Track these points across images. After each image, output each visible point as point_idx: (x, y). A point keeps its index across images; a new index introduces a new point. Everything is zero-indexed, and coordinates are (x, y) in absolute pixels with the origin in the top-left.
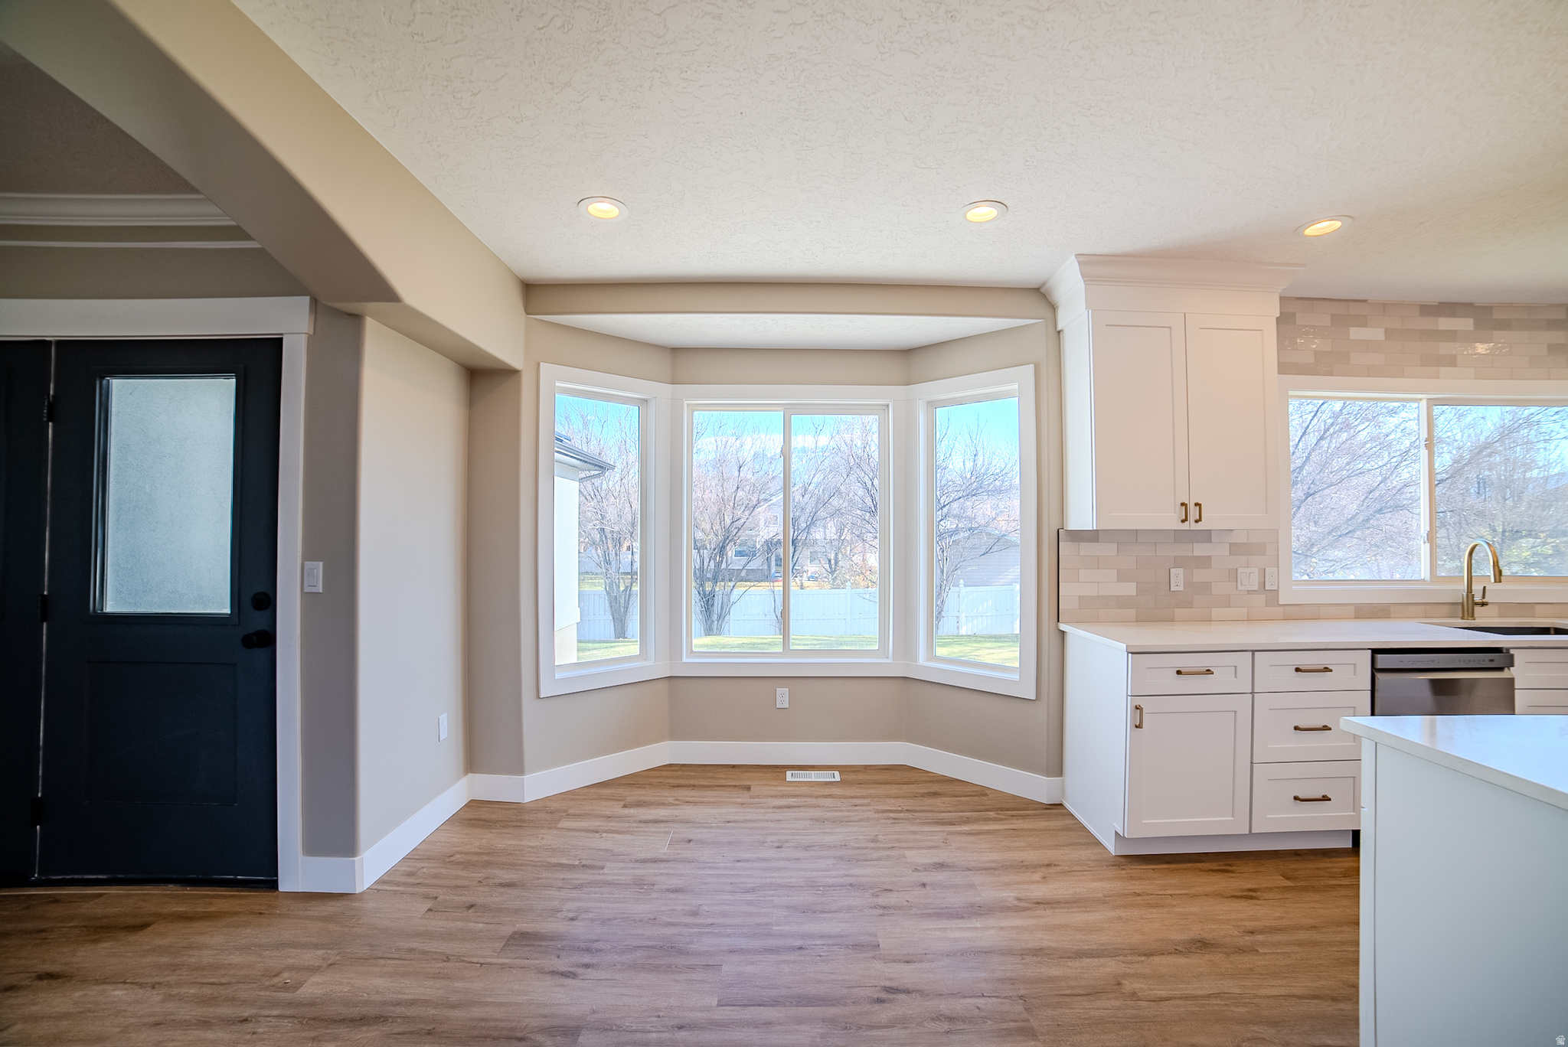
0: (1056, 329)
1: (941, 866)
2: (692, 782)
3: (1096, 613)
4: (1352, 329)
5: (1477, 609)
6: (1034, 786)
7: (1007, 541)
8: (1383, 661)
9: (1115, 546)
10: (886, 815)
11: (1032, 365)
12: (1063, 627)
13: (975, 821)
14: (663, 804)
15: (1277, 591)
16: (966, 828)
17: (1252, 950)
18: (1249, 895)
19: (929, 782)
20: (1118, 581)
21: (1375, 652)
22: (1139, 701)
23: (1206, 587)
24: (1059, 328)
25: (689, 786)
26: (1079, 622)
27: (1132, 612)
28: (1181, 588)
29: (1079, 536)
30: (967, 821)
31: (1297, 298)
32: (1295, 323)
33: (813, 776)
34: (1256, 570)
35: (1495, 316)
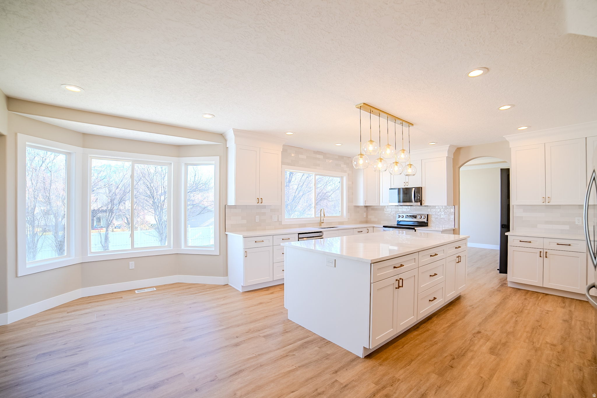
0: (226, 146)
1: (195, 303)
2: (96, 300)
3: (236, 229)
4: (300, 155)
5: (322, 223)
6: (220, 280)
7: (208, 209)
8: (301, 236)
10: (174, 295)
11: (219, 157)
12: (227, 233)
13: (203, 292)
14: (87, 308)
15: (282, 221)
16: (201, 294)
17: (271, 302)
18: (272, 293)
19: (187, 285)
20: (242, 220)
21: (299, 234)
22: (246, 250)
23: (264, 221)
24: (227, 147)
25: (95, 302)
26: (231, 231)
28: (258, 221)
29: (231, 207)
30: (201, 292)
33: (146, 290)
34: (276, 216)
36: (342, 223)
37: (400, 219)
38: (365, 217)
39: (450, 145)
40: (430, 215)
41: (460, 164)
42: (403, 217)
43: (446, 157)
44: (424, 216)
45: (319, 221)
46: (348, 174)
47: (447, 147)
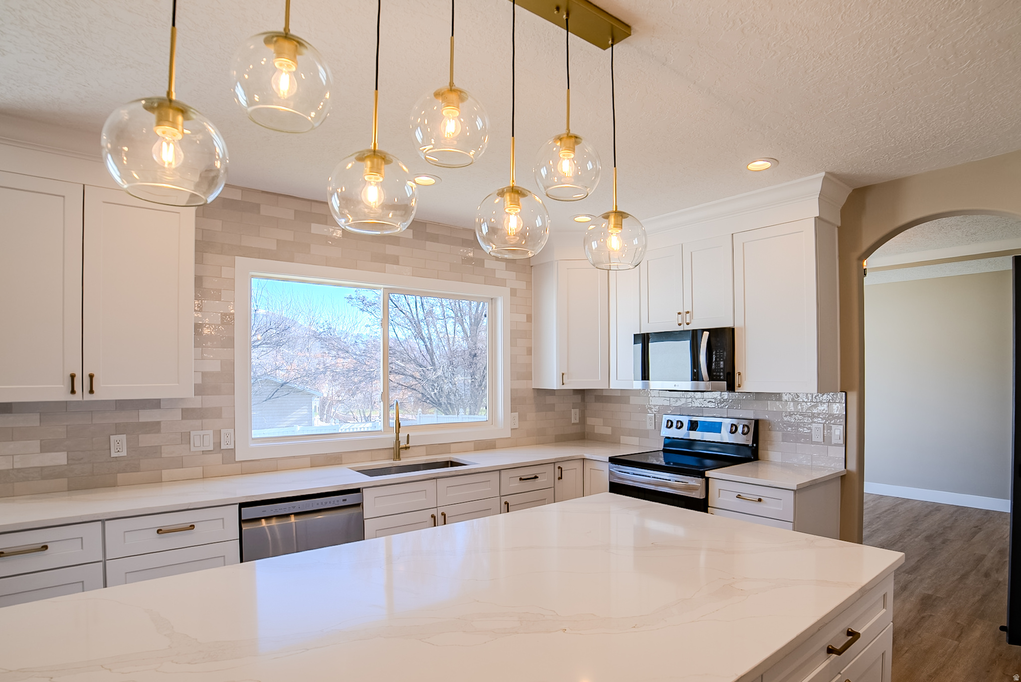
4: (313, 225)
8: (248, 513)
9: (37, 416)
15: (234, 450)
20: (41, 452)
21: (242, 505)
23: (155, 451)
27: (64, 482)
28: (124, 453)
31: (263, 192)
32: (259, 212)
34: (211, 432)
35: (428, 230)
36: (488, 445)
37: (674, 433)
38: (577, 421)
39: (826, 173)
40: (763, 420)
41: (865, 246)
42: (679, 425)
43: (814, 218)
44: (744, 426)
45: (391, 444)
46: (513, 292)
47: (814, 184)
